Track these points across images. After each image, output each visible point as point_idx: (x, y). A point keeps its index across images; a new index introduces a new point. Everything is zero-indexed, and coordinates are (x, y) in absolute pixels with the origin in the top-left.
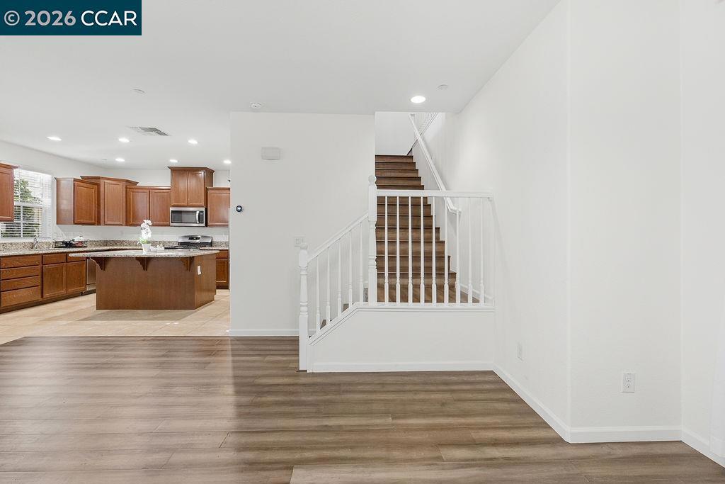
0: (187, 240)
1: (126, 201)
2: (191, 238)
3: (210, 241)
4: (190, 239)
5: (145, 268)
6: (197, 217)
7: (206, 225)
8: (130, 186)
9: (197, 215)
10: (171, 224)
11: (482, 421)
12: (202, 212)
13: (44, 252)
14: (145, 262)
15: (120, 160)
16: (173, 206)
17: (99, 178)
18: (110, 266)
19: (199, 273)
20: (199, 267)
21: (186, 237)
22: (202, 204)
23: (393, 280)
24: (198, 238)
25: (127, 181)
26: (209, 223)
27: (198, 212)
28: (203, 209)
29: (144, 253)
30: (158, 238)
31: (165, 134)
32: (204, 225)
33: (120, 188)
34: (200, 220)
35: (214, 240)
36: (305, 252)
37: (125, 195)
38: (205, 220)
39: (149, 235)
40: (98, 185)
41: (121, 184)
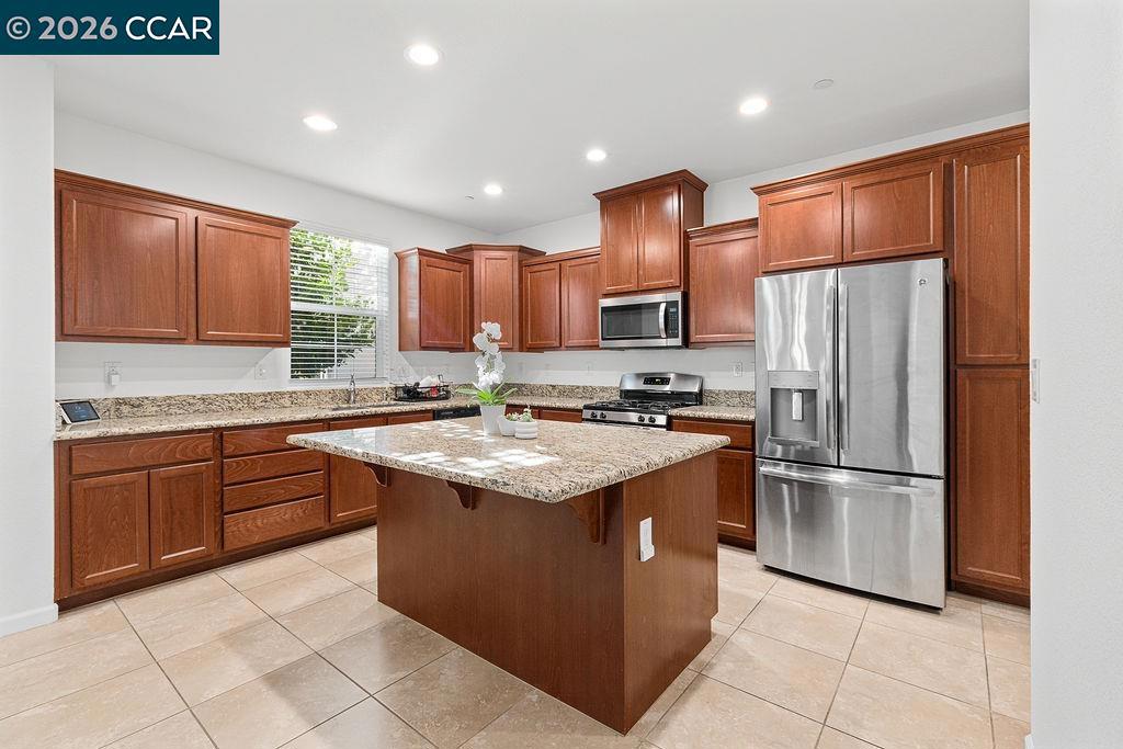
0: (642, 386)
1: (521, 296)
2: (650, 379)
3: (696, 390)
4: (646, 382)
6: (662, 321)
7: (686, 343)
8: (528, 259)
9: (662, 314)
10: (602, 344)
12: (675, 304)
16: (606, 296)
17: (471, 248)
19: (648, 551)
20: (646, 526)
21: (638, 376)
22: (675, 281)
24: (665, 381)
25: (522, 249)
26: (694, 338)
27: (663, 307)
28: (677, 296)
32: (678, 341)
33: (508, 263)
34: (670, 331)
35: (708, 386)
37: (516, 282)
38: (685, 329)
40: (472, 262)
41: (510, 256)
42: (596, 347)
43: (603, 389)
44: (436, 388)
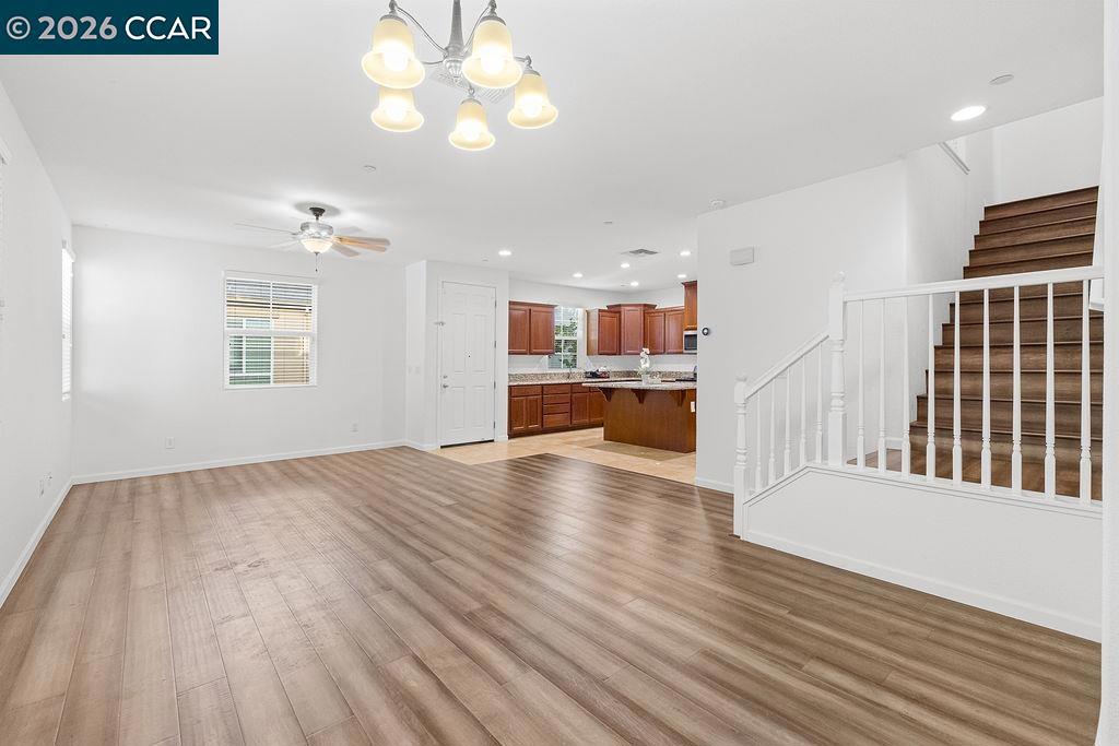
1: (644, 328)
5: (641, 401)
8: (648, 309)
10: (685, 351)
11: (943, 677)
13: (573, 381)
14: (641, 394)
15: (635, 284)
16: (688, 329)
17: (620, 305)
18: (615, 396)
23: (946, 441)
25: (645, 305)
29: (643, 385)
30: (656, 368)
31: (652, 253)
33: (638, 312)
36: (743, 384)
37: (642, 321)
39: (647, 365)
40: (620, 312)
41: (638, 308)
42: (682, 353)
43: (686, 373)
44: (605, 373)
